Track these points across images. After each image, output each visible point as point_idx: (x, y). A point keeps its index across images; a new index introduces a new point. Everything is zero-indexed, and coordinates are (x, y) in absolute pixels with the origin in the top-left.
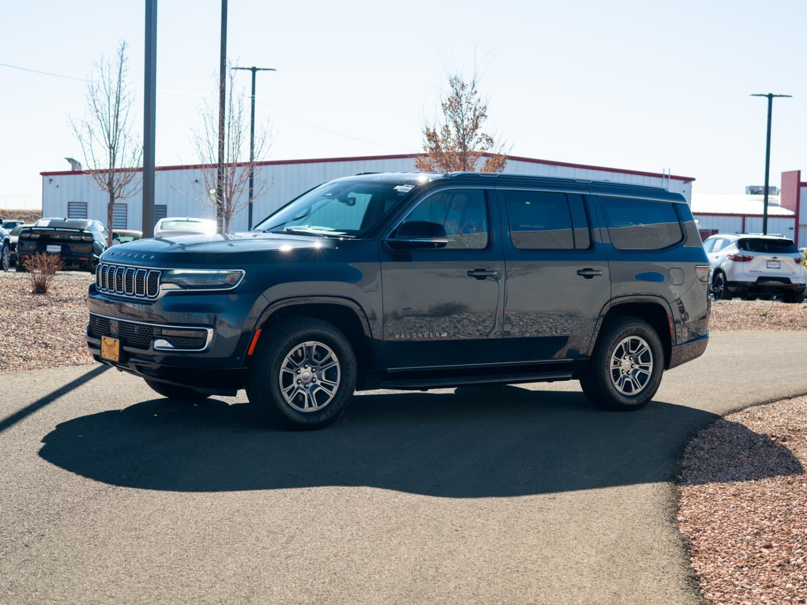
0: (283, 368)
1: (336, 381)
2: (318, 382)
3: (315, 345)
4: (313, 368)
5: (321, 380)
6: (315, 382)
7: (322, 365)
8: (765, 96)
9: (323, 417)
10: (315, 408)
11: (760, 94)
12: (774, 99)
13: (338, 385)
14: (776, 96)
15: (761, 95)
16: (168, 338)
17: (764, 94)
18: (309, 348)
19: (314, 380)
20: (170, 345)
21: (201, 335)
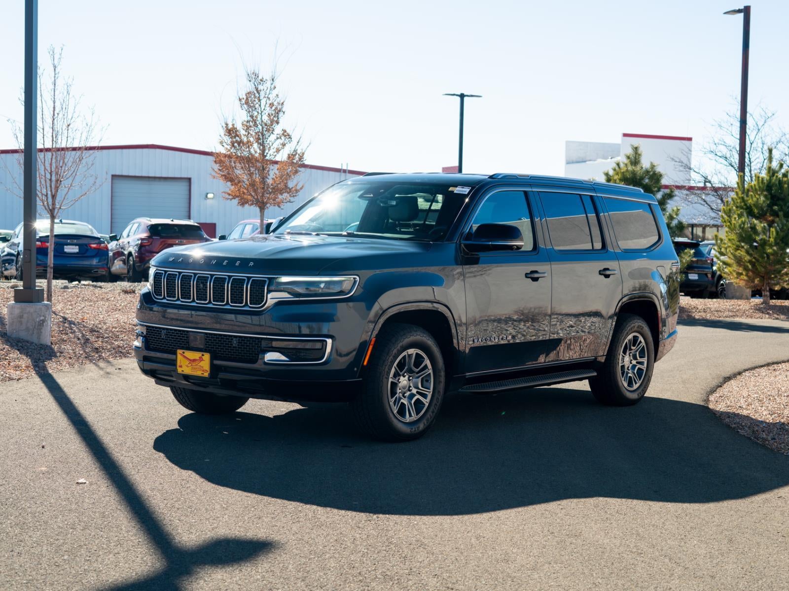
0: (391, 378)
1: (430, 389)
2: (414, 391)
3: (415, 352)
4: (410, 377)
5: (418, 388)
6: (411, 390)
7: (418, 373)
8: (457, 95)
9: (421, 426)
10: (414, 417)
11: (452, 93)
12: (465, 99)
13: (431, 393)
14: (468, 96)
15: (454, 95)
16: (282, 350)
17: (456, 93)
18: (410, 356)
19: (411, 388)
20: (283, 358)
21: (318, 346)
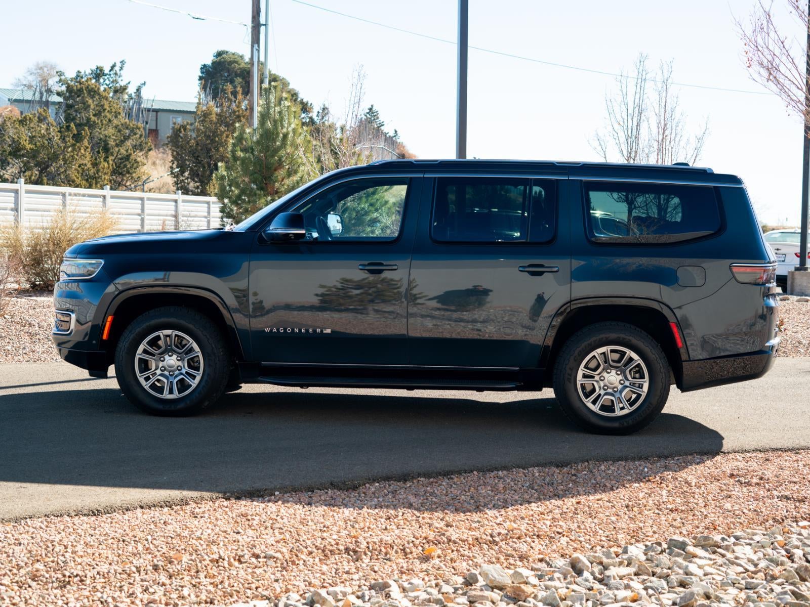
0: (139, 354)
1: (199, 371)
2: (184, 371)
3: (174, 334)
4: (178, 357)
5: (185, 368)
6: (180, 370)
10: (176, 395)
13: (201, 375)
19: (179, 368)
